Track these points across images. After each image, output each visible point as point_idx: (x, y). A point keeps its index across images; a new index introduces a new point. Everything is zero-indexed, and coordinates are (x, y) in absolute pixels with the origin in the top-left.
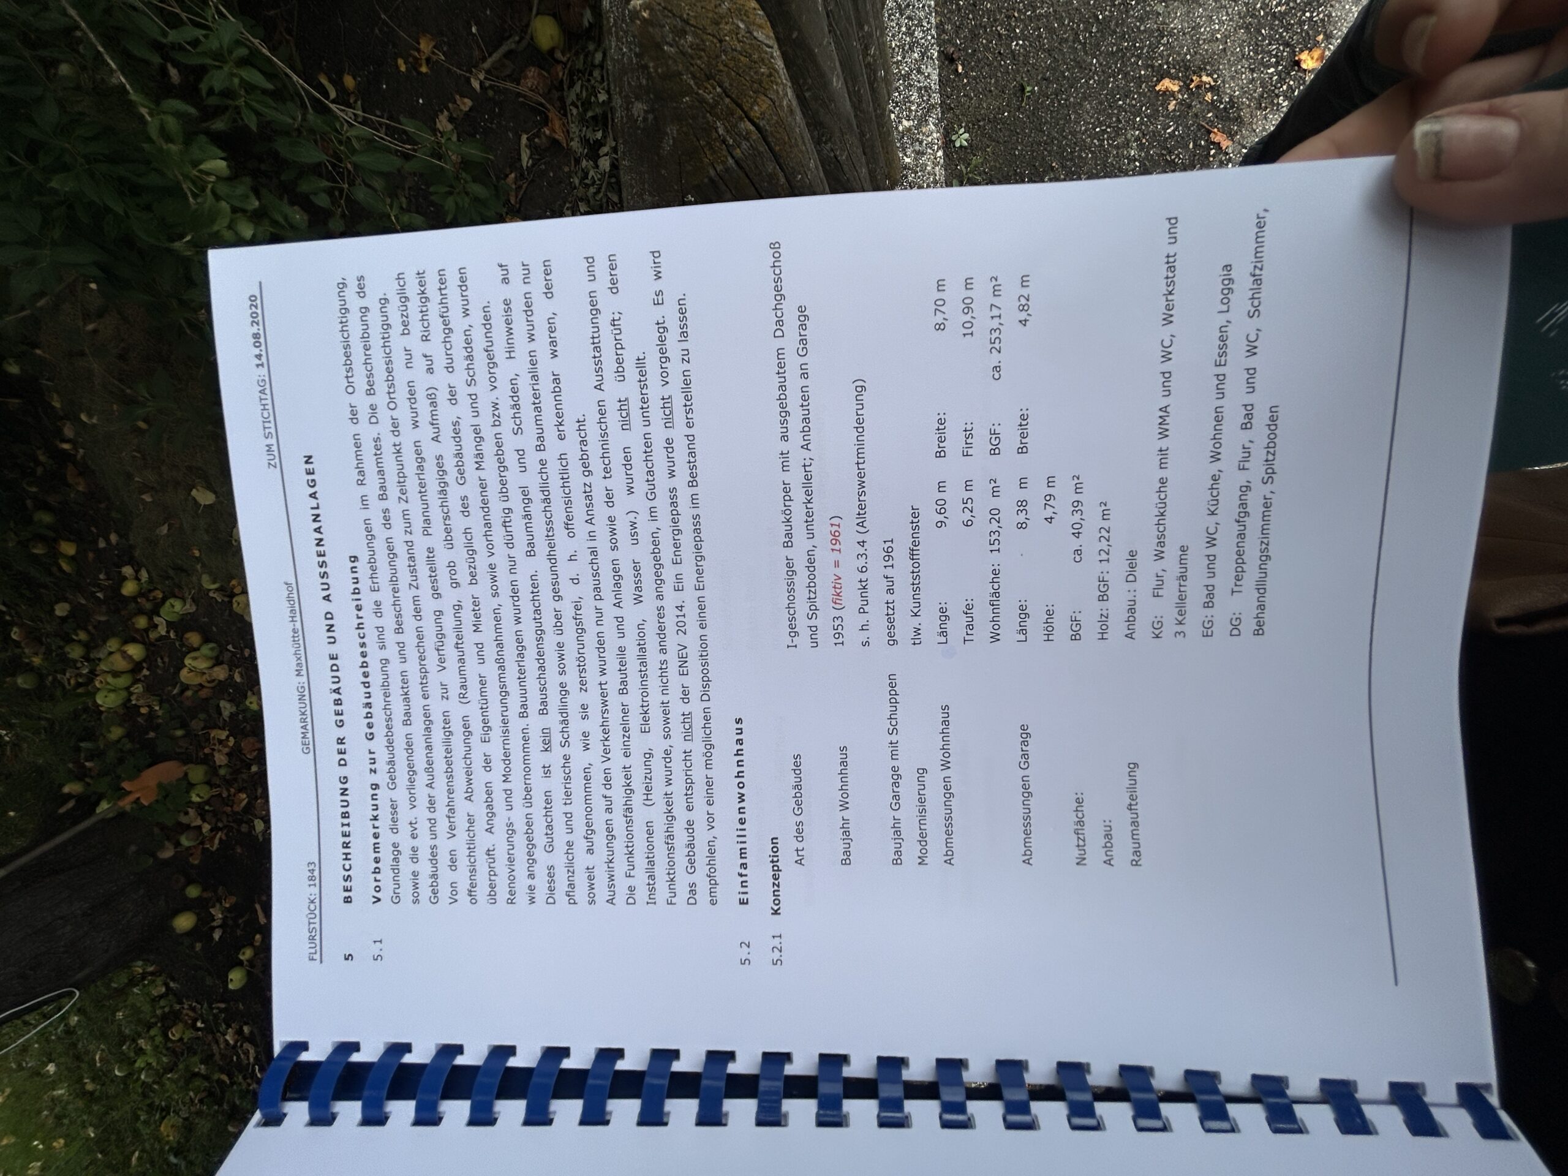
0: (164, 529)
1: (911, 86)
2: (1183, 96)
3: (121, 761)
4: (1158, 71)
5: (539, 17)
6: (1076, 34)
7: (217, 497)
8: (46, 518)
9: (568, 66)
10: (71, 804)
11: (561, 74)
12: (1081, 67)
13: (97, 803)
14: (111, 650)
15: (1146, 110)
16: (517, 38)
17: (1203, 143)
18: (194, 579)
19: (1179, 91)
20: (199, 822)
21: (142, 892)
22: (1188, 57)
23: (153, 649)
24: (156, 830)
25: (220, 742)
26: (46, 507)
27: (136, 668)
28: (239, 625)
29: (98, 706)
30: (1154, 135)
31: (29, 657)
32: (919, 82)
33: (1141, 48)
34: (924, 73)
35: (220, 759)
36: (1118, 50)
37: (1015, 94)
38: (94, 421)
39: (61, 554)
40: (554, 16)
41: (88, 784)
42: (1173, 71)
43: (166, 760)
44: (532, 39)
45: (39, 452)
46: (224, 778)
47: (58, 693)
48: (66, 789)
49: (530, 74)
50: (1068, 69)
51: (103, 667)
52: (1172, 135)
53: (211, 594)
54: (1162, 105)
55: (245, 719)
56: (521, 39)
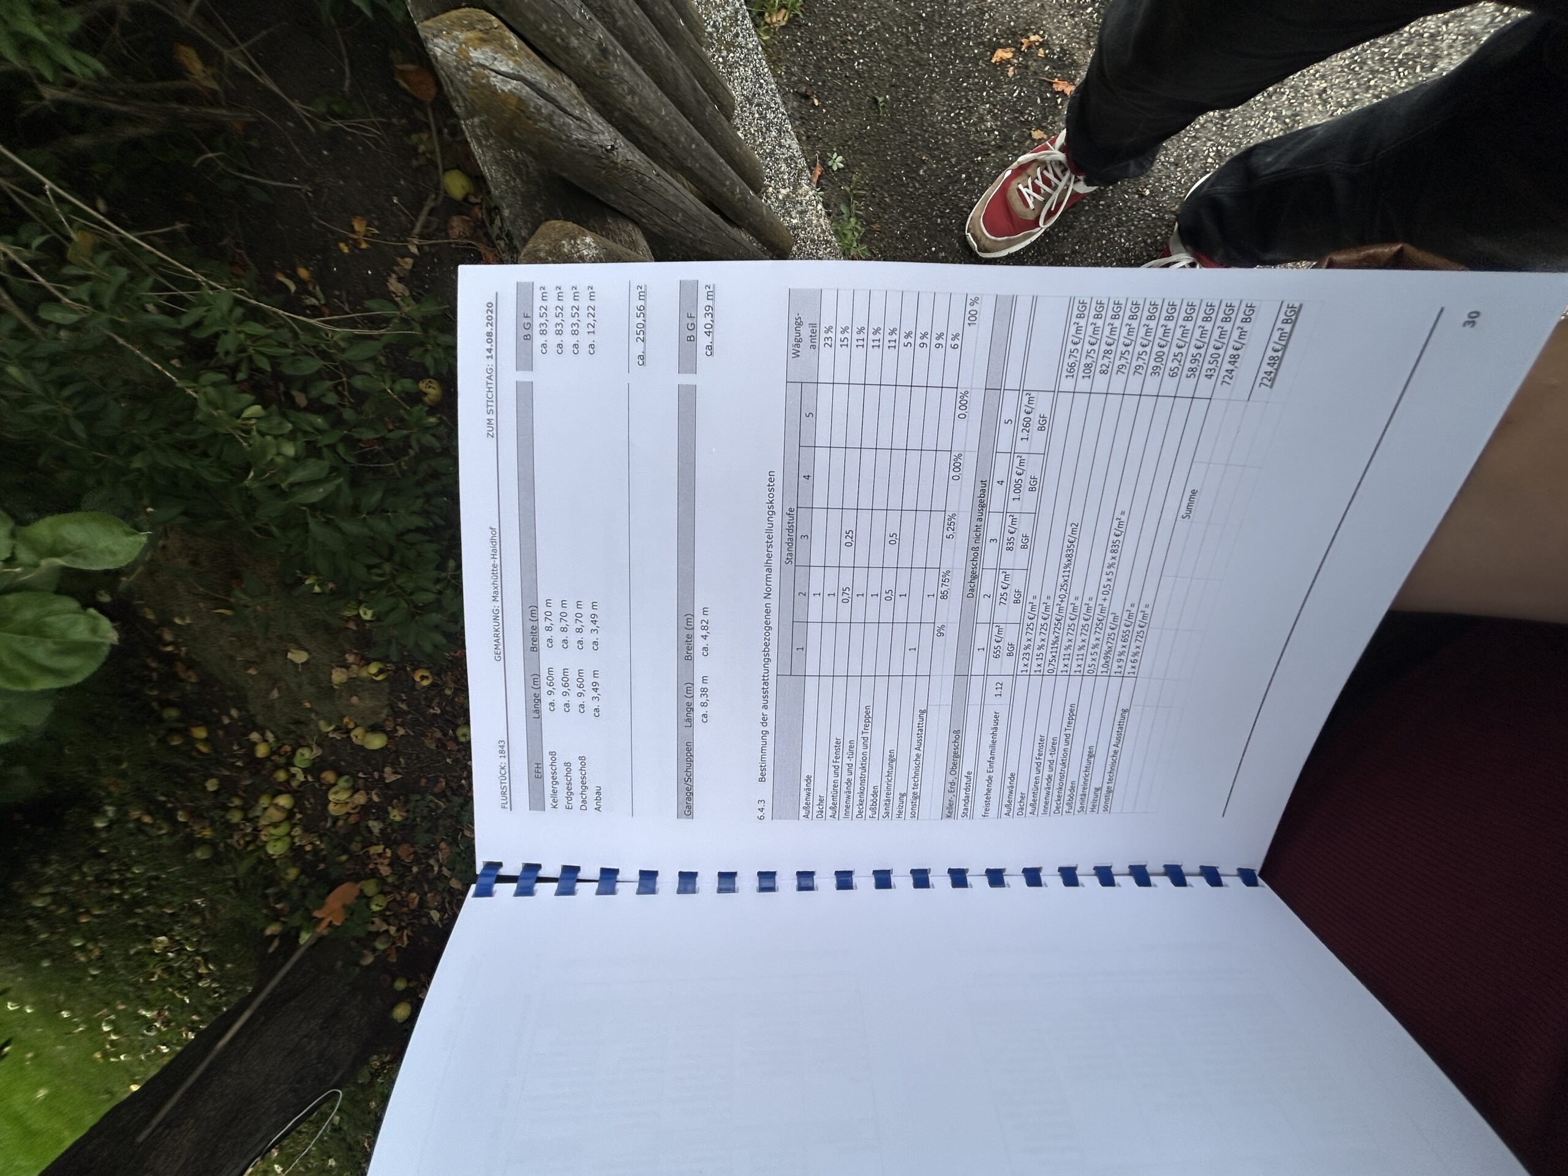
0: (275, 694)
1: (778, 159)
2: (1018, 59)
3: (304, 895)
4: (989, 45)
5: (447, 173)
6: (907, 37)
7: (310, 654)
8: (172, 713)
9: (484, 206)
10: (276, 943)
11: (480, 215)
12: (920, 65)
13: (298, 936)
14: (265, 806)
15: (989, 83)
16: (433, 196)
17: (1048, 95)
18: (312, 727)
19: (1013, 57)
20: (385, 927)
21: (359, 997)
22: (1012, 24)
23: (297, 795)
24: (353, 944)
25: (380, 855)
26: (169, 704)
27: (290, 814)
28: (362, 754)
29: (270, 856)
30: (1004, 103)
31: (199, 833)
32: (783, 154)
33: (968, 30)
34: (785, 146)
35: (385, 870)
36: (949, 39)
37: (870, 108)
38: (188, 621)
39: (197, 739)
40: (458, 168)
41: (284, 923)
42: (1002, 41)
43: (340, 884)
44: (446, 192)
45: (149, 661)
46: (393, 885)
47: (233, 855)
48: (269, 931)
49: (455, 224)
50: (910, 71)
51: (263, 822)
52: (1019, 97)
53: (331, 735)
54: (1002, 74)
55: (394, 831)
56: (437, 194)
